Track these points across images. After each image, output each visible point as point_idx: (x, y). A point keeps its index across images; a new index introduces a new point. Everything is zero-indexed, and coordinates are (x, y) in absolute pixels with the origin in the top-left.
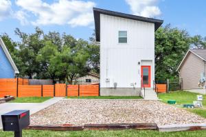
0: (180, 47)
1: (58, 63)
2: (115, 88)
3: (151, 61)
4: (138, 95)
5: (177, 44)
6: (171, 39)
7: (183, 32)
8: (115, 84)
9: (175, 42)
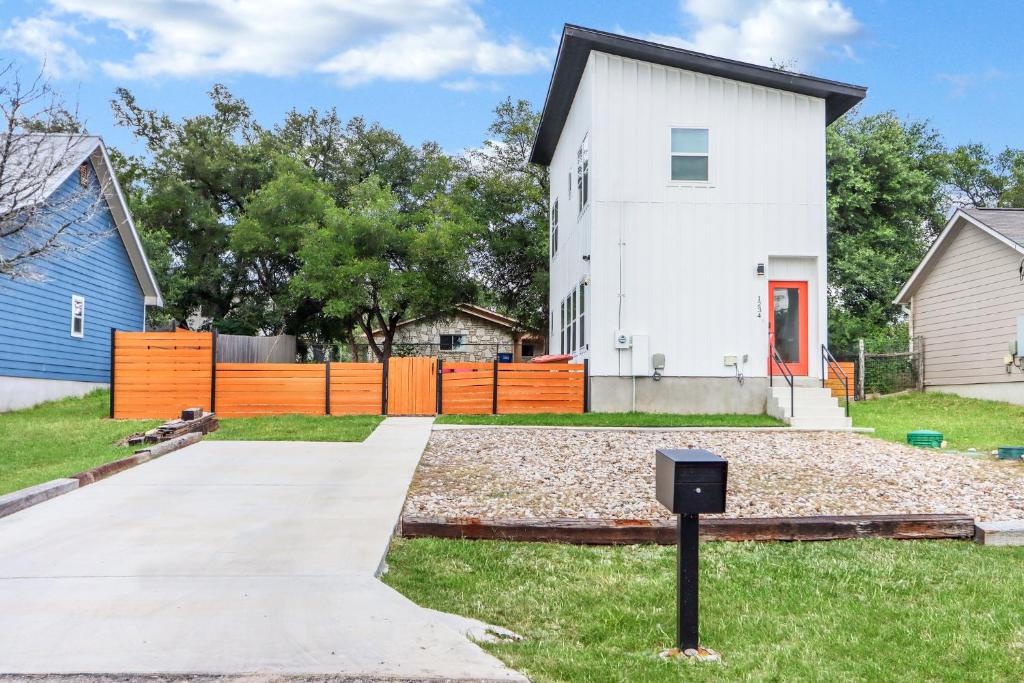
0: (907, 196)
1: (338, 260)
2: (657, 378)
3: (813, 260)
4: (758, 411)
5: (893, 184)
6: (867, 160)
7: (916, 131)
8: (658, 361)
9: (884, 178)
